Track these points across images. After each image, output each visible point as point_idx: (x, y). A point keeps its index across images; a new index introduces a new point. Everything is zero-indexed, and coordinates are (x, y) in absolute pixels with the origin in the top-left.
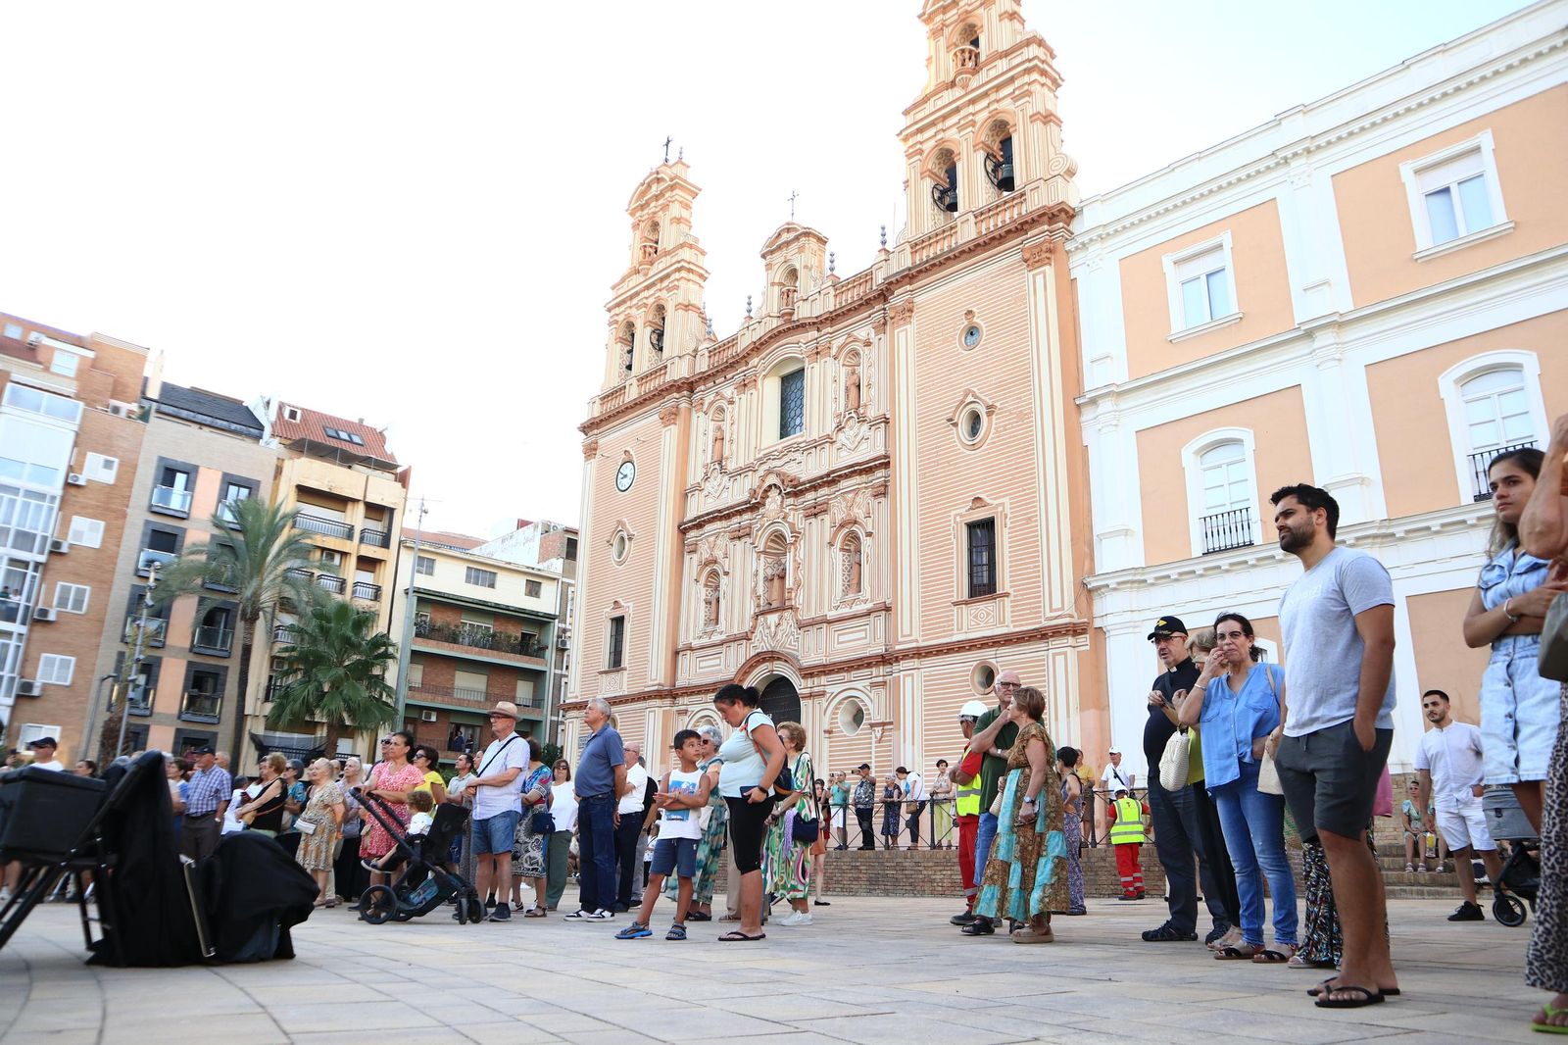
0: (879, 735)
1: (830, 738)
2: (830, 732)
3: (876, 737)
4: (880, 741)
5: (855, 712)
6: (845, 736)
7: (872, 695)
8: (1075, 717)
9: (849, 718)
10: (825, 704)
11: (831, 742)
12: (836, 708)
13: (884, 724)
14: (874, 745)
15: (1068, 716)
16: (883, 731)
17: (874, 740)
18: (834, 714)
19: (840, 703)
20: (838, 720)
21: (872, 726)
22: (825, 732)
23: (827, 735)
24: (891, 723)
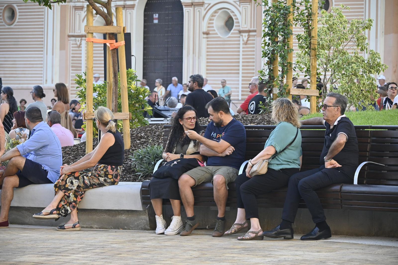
0: (245, 39)
1: (207, 38)
2: (207, 34)
3: (243, 40)
4: (246, 43)
5: (226, 18)
6: (219, 37)
7: (240, 9)
8: (381, 39)
9: (222, 23)
10: (204, 12)
11: (208, 41)
12: (213, 16)
13: (249, 31)
14: (241, 46)
15: (377, 37)
16: (249, 36)
17: (241, 42)
18: (211, 20)
19: (216, 12)
20: (214, 25)
21: (240, 32)
22: (204, 33)
23: (205, 36)
24: (255, 31)
